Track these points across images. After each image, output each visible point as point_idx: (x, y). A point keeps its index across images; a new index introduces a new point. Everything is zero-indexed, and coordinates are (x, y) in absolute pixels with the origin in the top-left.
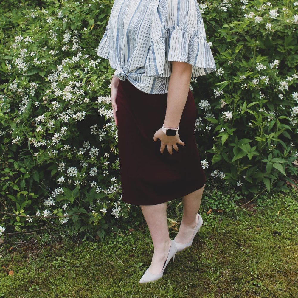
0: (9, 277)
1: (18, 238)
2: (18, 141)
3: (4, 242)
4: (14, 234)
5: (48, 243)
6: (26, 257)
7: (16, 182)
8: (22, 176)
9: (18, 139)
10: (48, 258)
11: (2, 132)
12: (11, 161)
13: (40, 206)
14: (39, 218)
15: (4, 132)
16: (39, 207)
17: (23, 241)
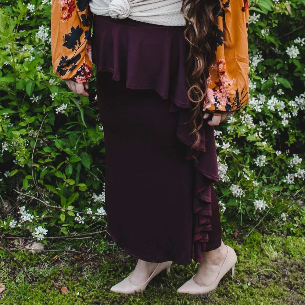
0: (65, 295)
1: (64, 244)
2: (64, 110)
3: (45, 249)
4: (57, 239)
5: (108, 252)
6: (80, 269)
7: (58, 167)
8: (68, 159)
9: (64, 107)
10: (114, 272)
11: (35, 97)
12: (51, 137)
13: (90, 203)
14: (92, 218)
15: (38, 97)
16: (88, 203)
17: (71, 249)
